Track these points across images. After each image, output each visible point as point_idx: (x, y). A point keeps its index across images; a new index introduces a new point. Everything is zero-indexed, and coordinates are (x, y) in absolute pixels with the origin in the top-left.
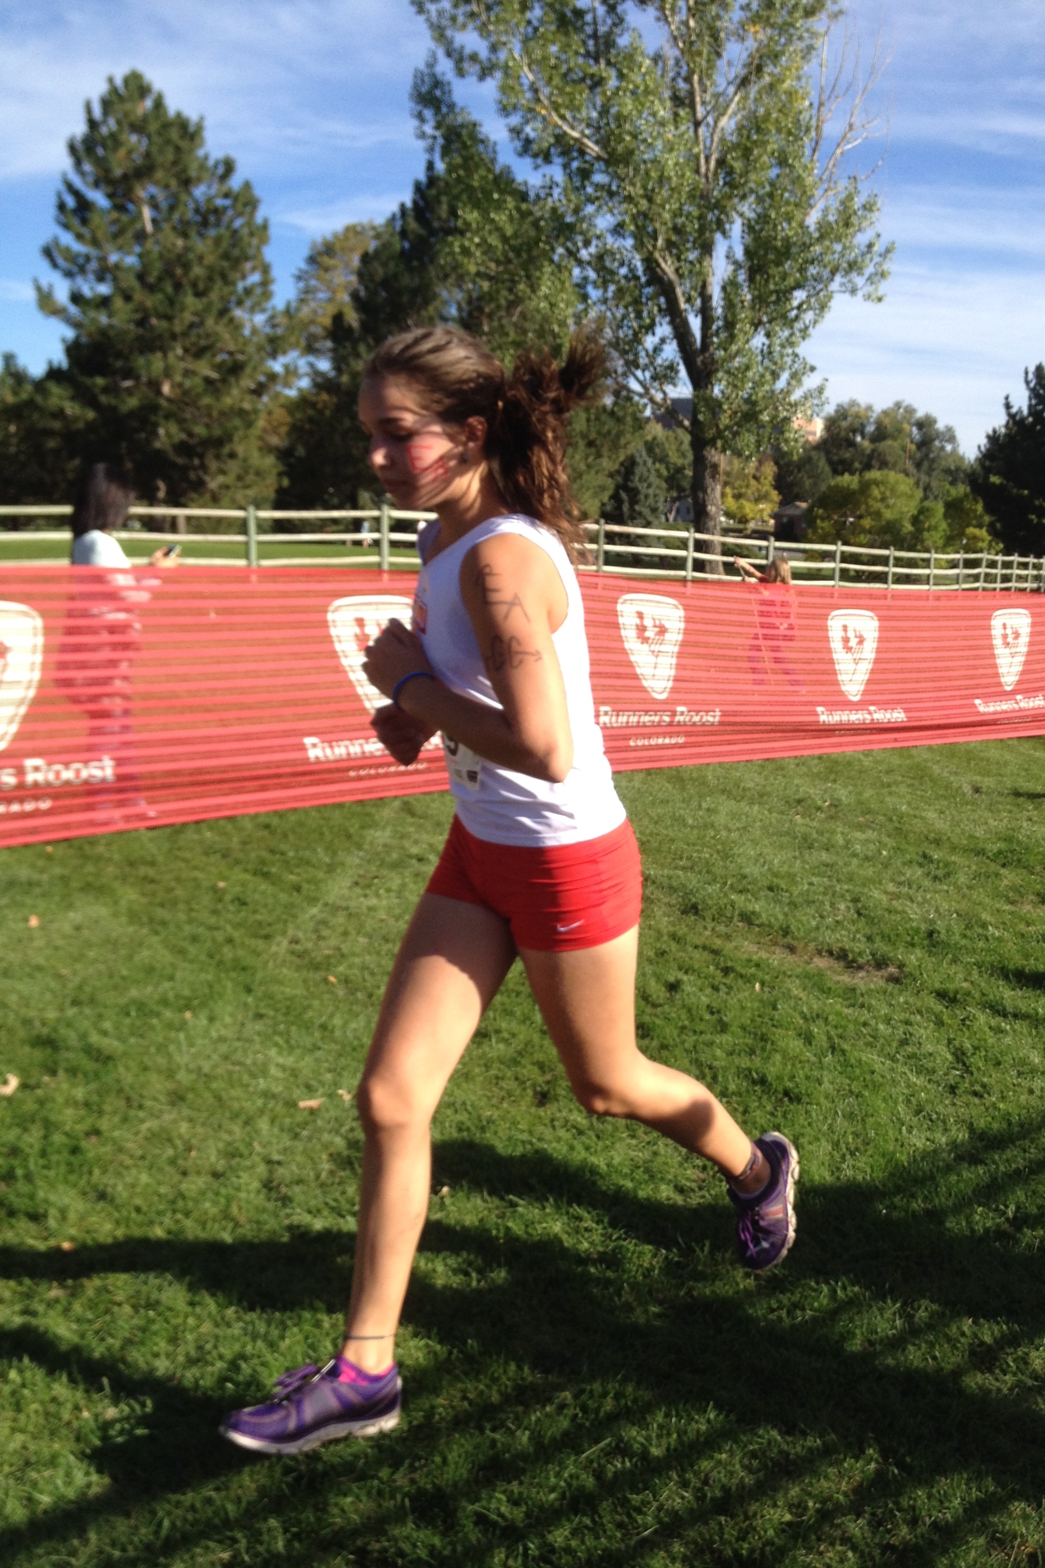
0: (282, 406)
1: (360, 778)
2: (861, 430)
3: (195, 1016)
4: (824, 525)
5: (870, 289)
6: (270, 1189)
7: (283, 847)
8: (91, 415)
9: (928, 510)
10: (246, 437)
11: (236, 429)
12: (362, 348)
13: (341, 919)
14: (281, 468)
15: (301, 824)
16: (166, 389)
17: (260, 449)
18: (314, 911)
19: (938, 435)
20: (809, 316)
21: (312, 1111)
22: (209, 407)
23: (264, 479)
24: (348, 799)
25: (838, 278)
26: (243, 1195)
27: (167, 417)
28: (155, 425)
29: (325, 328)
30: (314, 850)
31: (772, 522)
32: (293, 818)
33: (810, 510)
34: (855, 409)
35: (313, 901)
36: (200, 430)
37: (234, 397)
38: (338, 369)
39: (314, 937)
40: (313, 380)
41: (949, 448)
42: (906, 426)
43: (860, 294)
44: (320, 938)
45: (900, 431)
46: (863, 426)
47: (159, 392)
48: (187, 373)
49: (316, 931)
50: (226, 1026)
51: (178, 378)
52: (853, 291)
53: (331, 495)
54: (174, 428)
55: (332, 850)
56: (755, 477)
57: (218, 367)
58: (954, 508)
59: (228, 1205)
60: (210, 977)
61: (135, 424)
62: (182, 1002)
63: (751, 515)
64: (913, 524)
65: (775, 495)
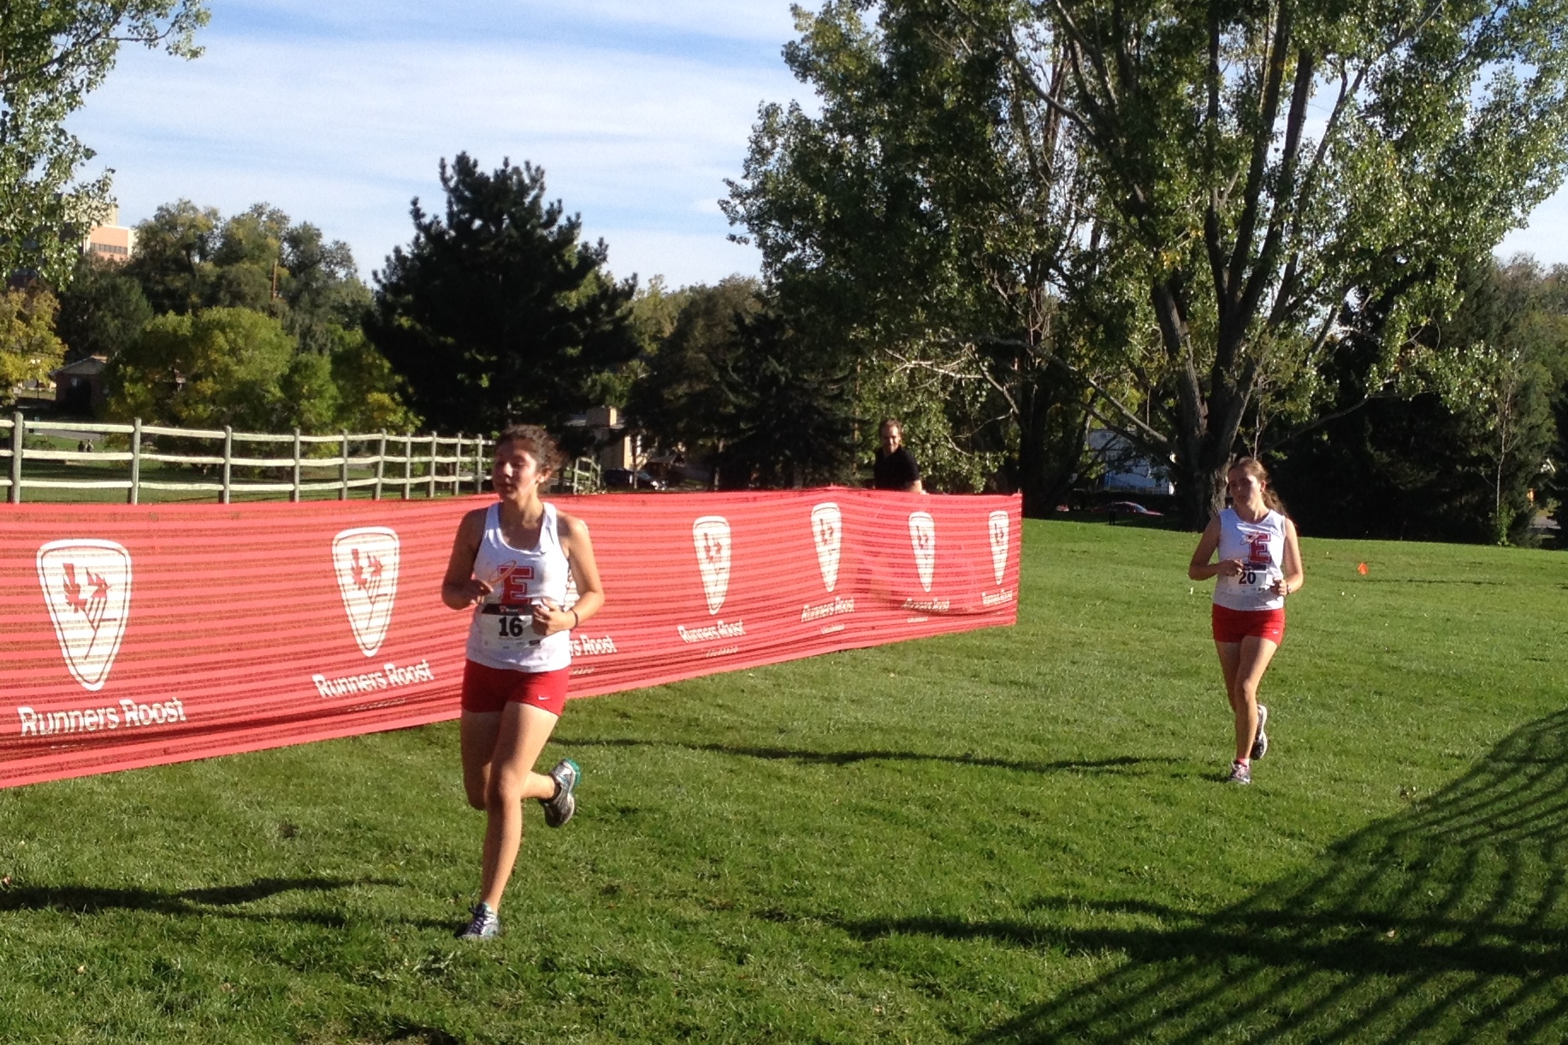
2: (200, 245)
4: (135, 390)
5: (176, 37)
9: (306, 366)
19: (324, 254)
20: (79, 74)
25: (125, 19)
31: (53, 385)
33: (112, 367)
34: (191, 214)
41: (341, 273)
42: (272, 241)
43: (162, 43)
45: (263, 248)
46: (203, 240)
52: (151, 40)
56: (20, 316)
58: (346, 364)
63: (16, 375)
64: (283, 388)
65: (56, 343)
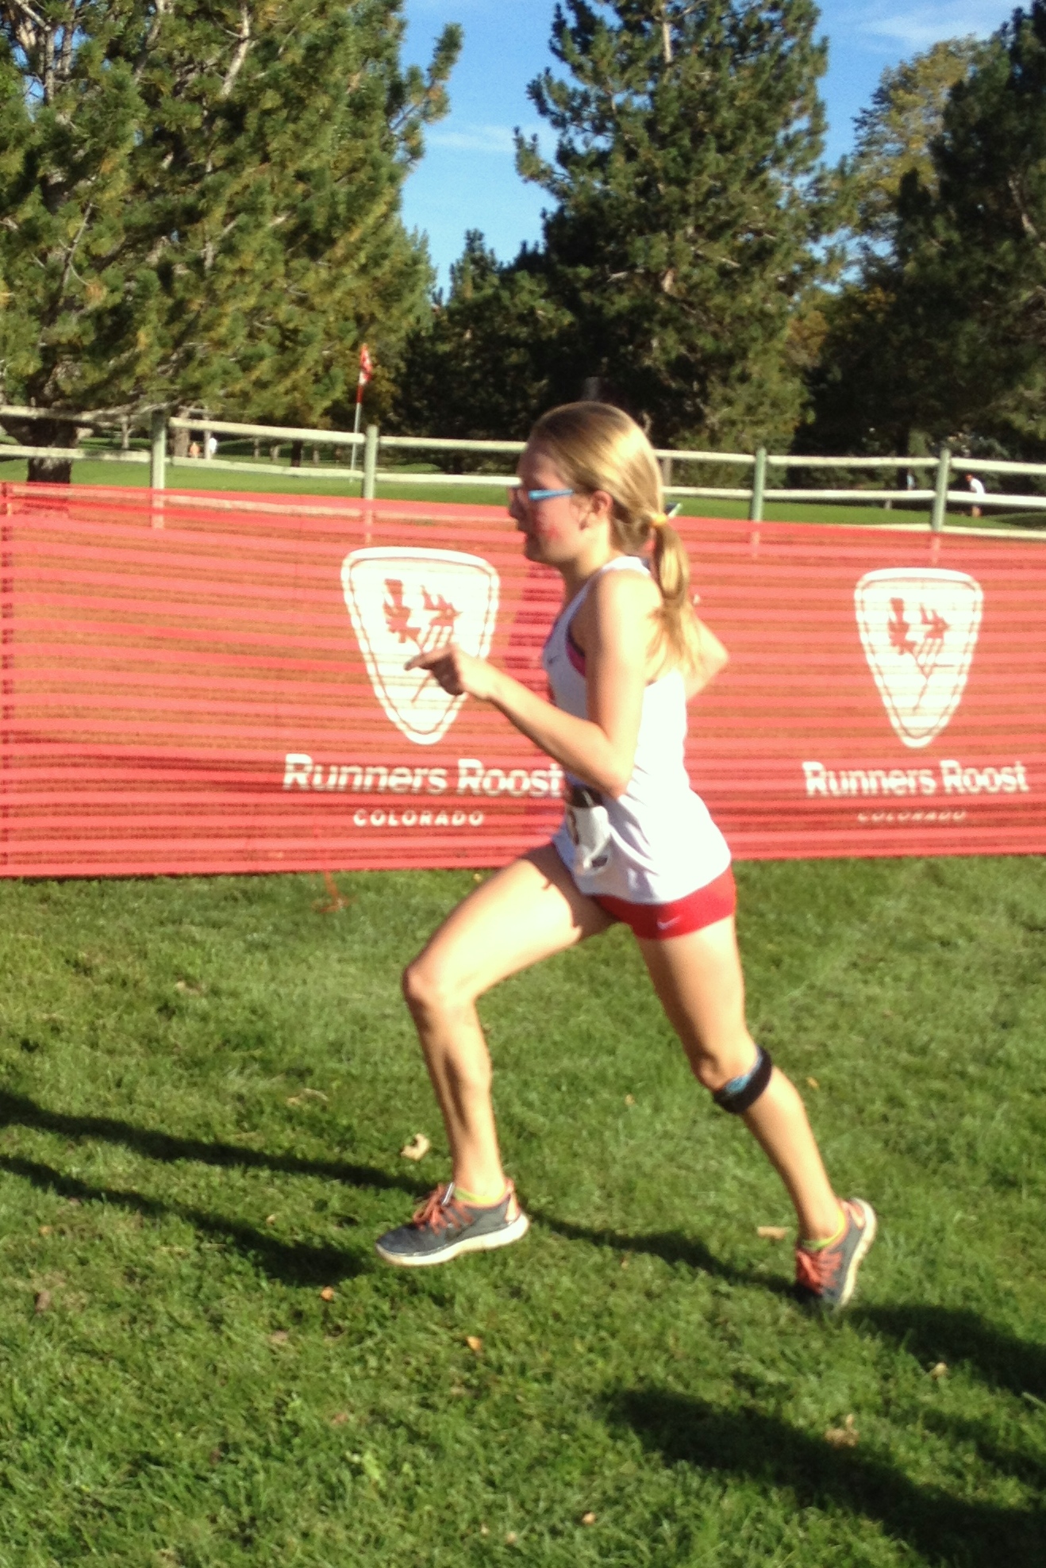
0: (817, 308)
1: (870, 826)
3: (637, 1101)
6: (715, 1325)
7: (762, 906)
8: (568, 318)
10: (765, 351)
11: (754, 340)
12: (939, 223)
13: (830, 1007)
14: (807, 396)
15: (788, 880)
16: (667, 283)
17: (782, 370)
18: (796, 993)
21: (773, 1241)
22: (721, 309)
23: (782, 413)
24: (852, 853)
26: (681, 1324)
27: (664, 324)
28: (649, 333)
29: (889, 194)
30: (803, 915)
32: (778, 872)
35: (795, 979)
36: (705, 342)
37: (755, 295)
38: (902, 254)
39: (793, 1026)
40: (865, 271)
44: (801, 1028)
47: (658, 289)
48: (698, 260)
49: (796, 1019)
50: (674, 1121)
51: (685, 269)
53: (871, 437)
54: (671, 338)
55: (823, 915)
57: (738, 252)
59: (662, 1334)
60: (658, 1057)
61: (623, 331)
62: (622, 1082)
